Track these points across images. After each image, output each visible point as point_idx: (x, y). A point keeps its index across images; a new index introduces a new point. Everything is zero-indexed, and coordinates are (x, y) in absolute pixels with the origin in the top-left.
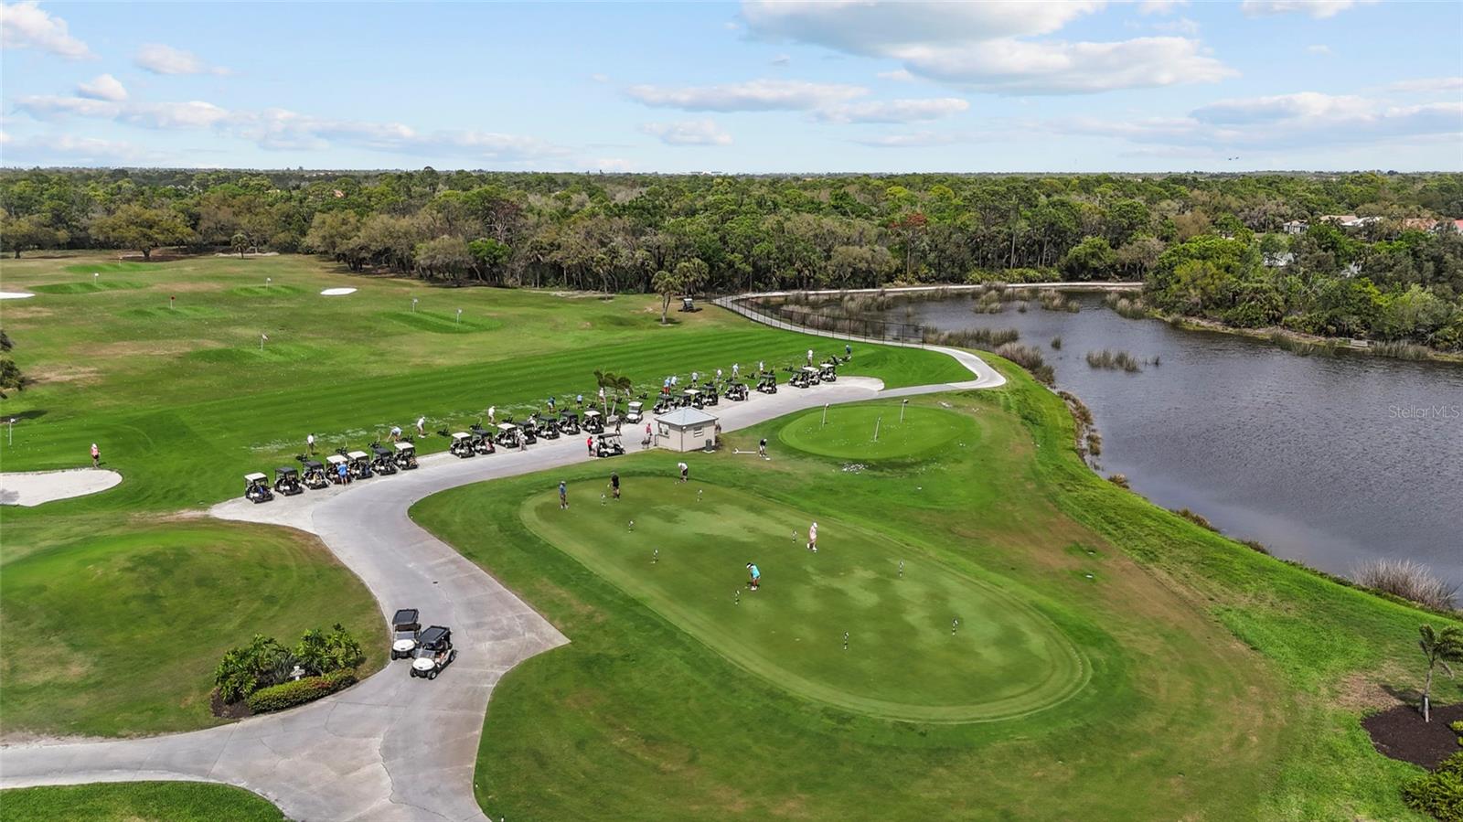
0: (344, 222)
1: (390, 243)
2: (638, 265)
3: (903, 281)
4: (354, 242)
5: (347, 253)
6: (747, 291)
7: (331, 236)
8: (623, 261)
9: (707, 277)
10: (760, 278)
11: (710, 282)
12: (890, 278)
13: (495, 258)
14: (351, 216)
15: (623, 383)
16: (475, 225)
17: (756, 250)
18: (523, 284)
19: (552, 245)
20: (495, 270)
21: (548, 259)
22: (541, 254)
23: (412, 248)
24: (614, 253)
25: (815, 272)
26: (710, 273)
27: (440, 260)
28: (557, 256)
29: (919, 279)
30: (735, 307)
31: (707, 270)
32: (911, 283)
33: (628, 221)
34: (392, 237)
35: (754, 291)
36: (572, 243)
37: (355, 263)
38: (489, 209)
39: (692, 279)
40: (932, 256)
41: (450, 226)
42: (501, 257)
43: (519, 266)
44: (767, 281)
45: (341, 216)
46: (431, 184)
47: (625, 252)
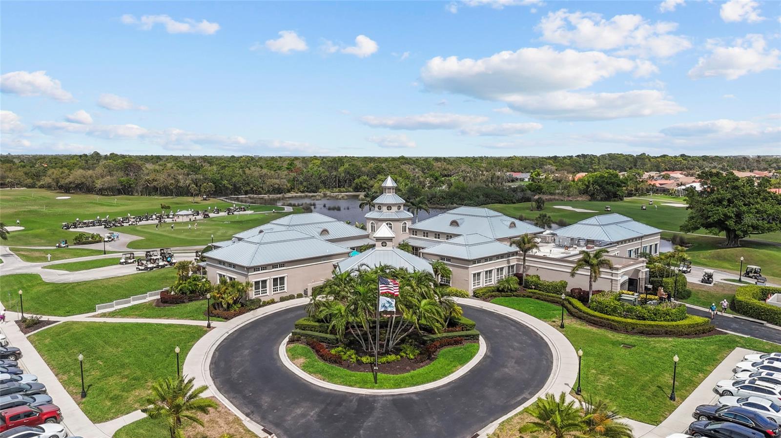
0: (62, 173)
1: (84, 180)
2: (187, 185)
3: (294, 192)
4: (67, 181)
5: (64, 185)
6: (232, 195)
7: (57, 178)
8: (181, 184)
9: (214, 190)
10: (236, 190)
11: (215, 191)
12: (289, 191)
13: (130, 185)
14: (66, 171)
15: (169, 208)
16: (121, 173)
17: (234, 180)
18: (141, 195)
19: (153, 180)
20: (129, 189)
21: (152, 185)
22: (149, 183)
23: (94, 182)
24: (178, 181)
25: (258, 189)
26: (215, 188)
27: (106, 185)
28: (155, 183)
29: (301, 192)
30: (226, 200)
31: (214, 187)
32: (297, 193)
33: (186, 171)
34: (85, 178)
35: (234, 195)
36: (162, 179)
37: (66, 189)
38: (127, 167)
39: (207, 190)
40: (305, 184)
41: (110, 173)
42: (132, 184)
43: (140, 189)
44: (240, 192)
45: (61, 170)
46: (97, 160)
47: (182, 181)
